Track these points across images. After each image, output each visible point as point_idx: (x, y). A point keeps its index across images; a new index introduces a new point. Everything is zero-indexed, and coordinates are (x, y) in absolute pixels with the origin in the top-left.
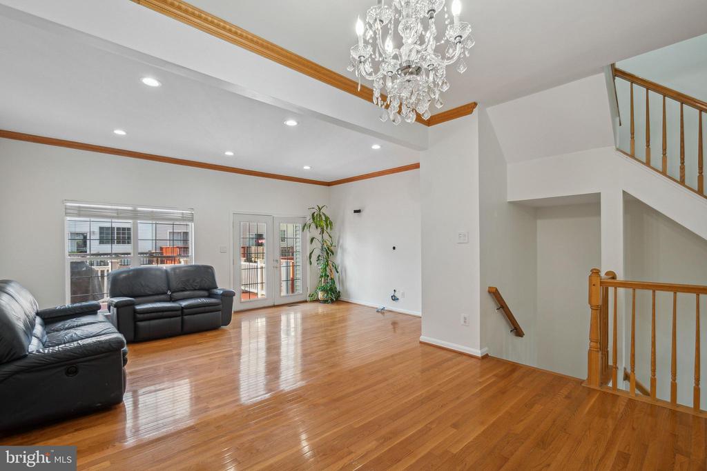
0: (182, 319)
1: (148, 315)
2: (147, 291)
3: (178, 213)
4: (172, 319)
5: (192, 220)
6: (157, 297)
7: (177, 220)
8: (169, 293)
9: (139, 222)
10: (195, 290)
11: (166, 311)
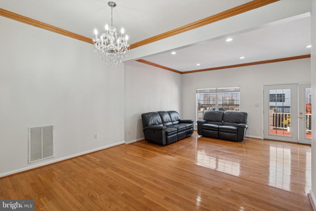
0: (218, 133)
1: (207, 128)
2: (214, 120)
3: (233, 89)
4: (214, 132)
5: (239, 91)
6: (217, 123)
7: (233, 92)
8: (223, 122)
9: (218, 93)
10: (234, 122)
11: (211, 127)
